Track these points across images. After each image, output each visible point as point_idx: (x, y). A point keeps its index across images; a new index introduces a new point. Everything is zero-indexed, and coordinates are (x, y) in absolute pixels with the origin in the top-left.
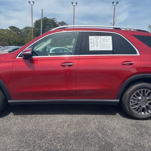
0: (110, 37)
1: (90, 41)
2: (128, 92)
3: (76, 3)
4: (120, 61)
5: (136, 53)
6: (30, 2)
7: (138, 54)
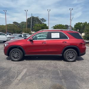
0: (59, 33)
1: (52, 35)
2: (65, 52)
3: (50, 10)
4: (62, 41)
5: (68, 39)
6: (25, 10)
7: (69, 39)
